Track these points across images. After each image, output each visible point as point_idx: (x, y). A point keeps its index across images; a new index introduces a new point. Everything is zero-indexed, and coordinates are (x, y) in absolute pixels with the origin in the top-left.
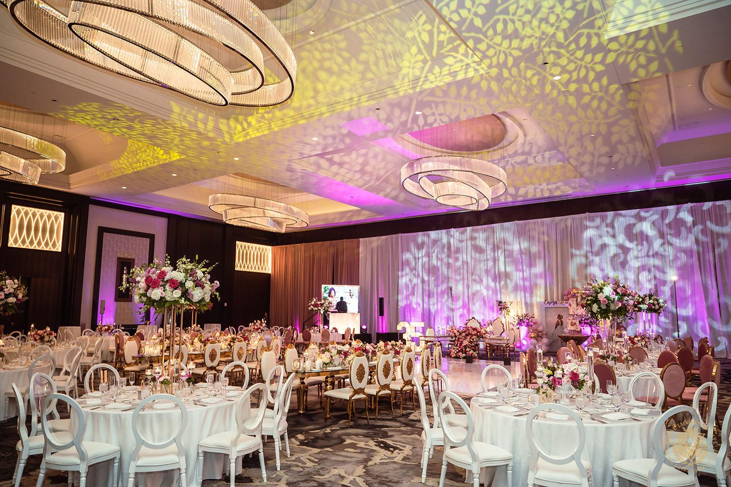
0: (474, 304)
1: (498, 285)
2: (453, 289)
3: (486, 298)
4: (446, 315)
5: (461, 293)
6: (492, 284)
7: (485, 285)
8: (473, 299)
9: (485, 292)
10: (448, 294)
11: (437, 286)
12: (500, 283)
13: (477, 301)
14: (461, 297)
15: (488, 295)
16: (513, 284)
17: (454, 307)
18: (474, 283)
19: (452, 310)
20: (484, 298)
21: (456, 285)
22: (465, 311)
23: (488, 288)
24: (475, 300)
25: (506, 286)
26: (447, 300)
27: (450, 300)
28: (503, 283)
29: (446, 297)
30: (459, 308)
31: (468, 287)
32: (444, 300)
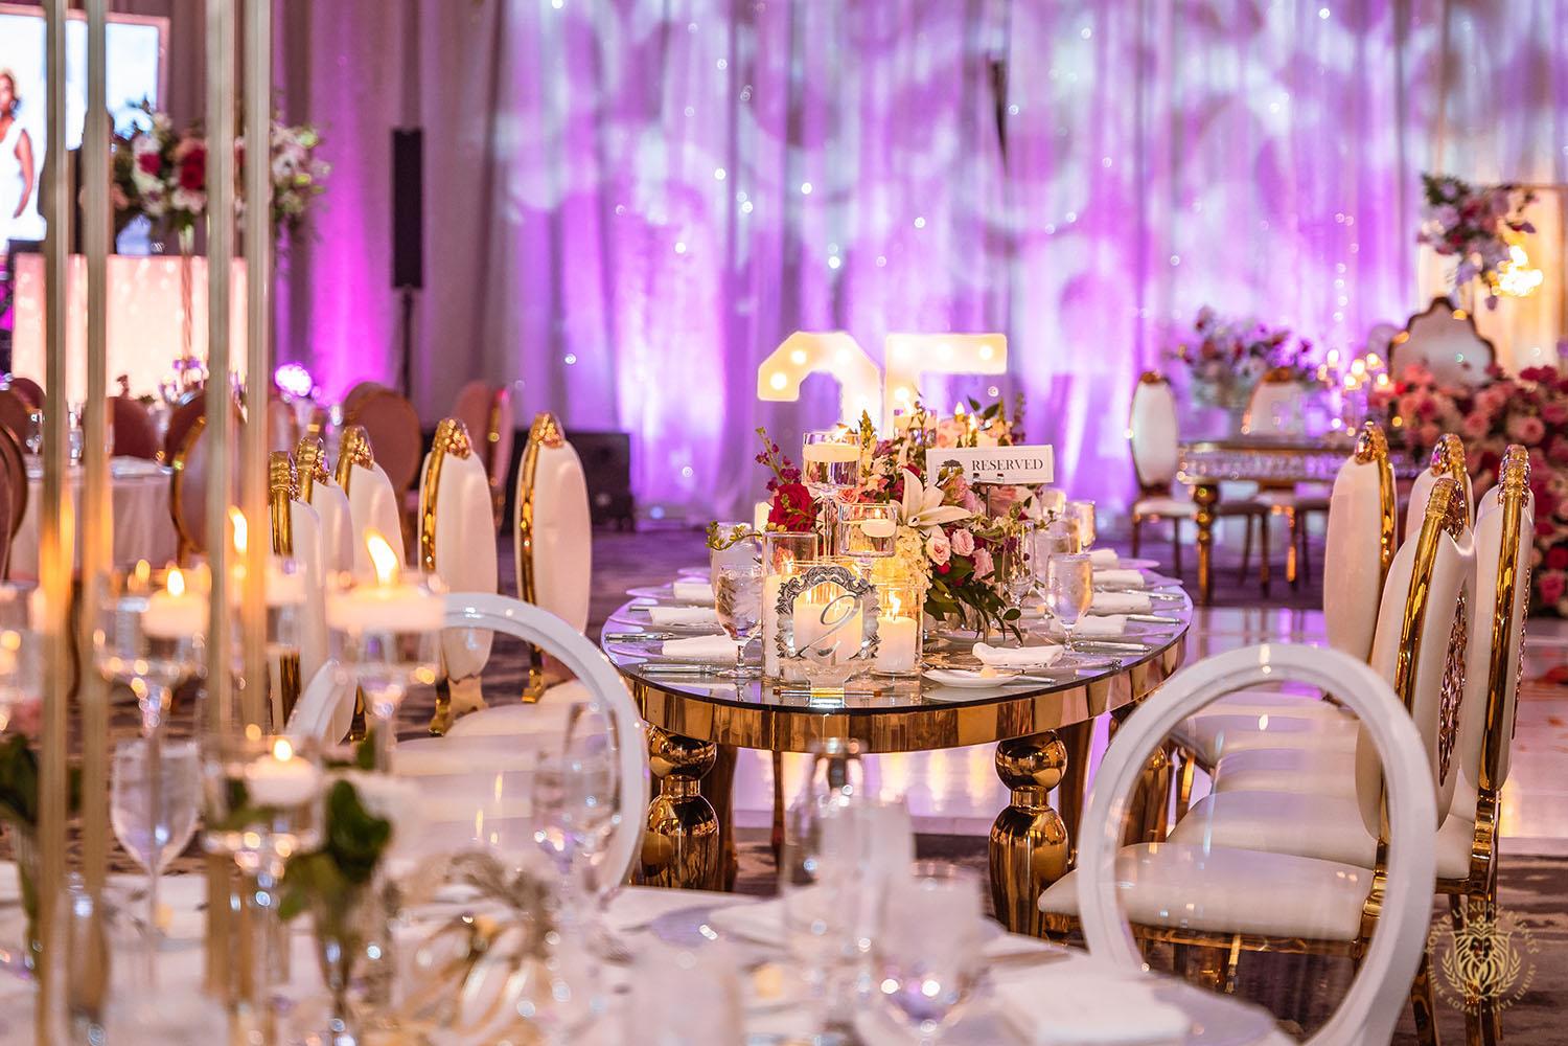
0: (1181, 199)
1: (1377, 48)
2: (1016, 76)
3: (1285, 158)
4: (943, 287)
5: (1081, 115)
6: (1334, 48)
7: (1281, 57)
8: (1176, 163)
9: (1276, 110)
10: (967, 120)
11: (868, 47)
12: (1400, 37)
13: (1211, 176)
14: (1081, 147)
15: (1298, 136)
16: (1508, 52)
17: (1015, 220)
18: (1192, 35)
19: (1005, 246)
20: (1267, 154)
21: (1043, 50)
22: (1108, 259)
23: (1298, 74)
24: (1194, 172)
25: (1447, 68)
26: (959, 166)
27: (984, 168)
28: (1423, 41)
29: (945, 139)
30: (1063, 231)
31: (1143, 61)
32: (922, 168)
